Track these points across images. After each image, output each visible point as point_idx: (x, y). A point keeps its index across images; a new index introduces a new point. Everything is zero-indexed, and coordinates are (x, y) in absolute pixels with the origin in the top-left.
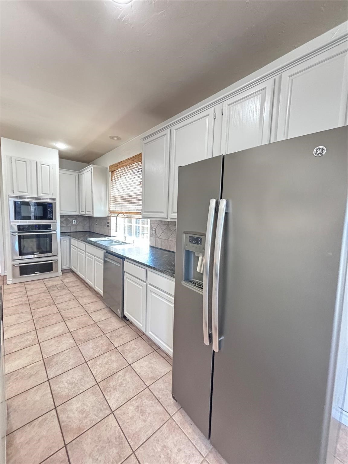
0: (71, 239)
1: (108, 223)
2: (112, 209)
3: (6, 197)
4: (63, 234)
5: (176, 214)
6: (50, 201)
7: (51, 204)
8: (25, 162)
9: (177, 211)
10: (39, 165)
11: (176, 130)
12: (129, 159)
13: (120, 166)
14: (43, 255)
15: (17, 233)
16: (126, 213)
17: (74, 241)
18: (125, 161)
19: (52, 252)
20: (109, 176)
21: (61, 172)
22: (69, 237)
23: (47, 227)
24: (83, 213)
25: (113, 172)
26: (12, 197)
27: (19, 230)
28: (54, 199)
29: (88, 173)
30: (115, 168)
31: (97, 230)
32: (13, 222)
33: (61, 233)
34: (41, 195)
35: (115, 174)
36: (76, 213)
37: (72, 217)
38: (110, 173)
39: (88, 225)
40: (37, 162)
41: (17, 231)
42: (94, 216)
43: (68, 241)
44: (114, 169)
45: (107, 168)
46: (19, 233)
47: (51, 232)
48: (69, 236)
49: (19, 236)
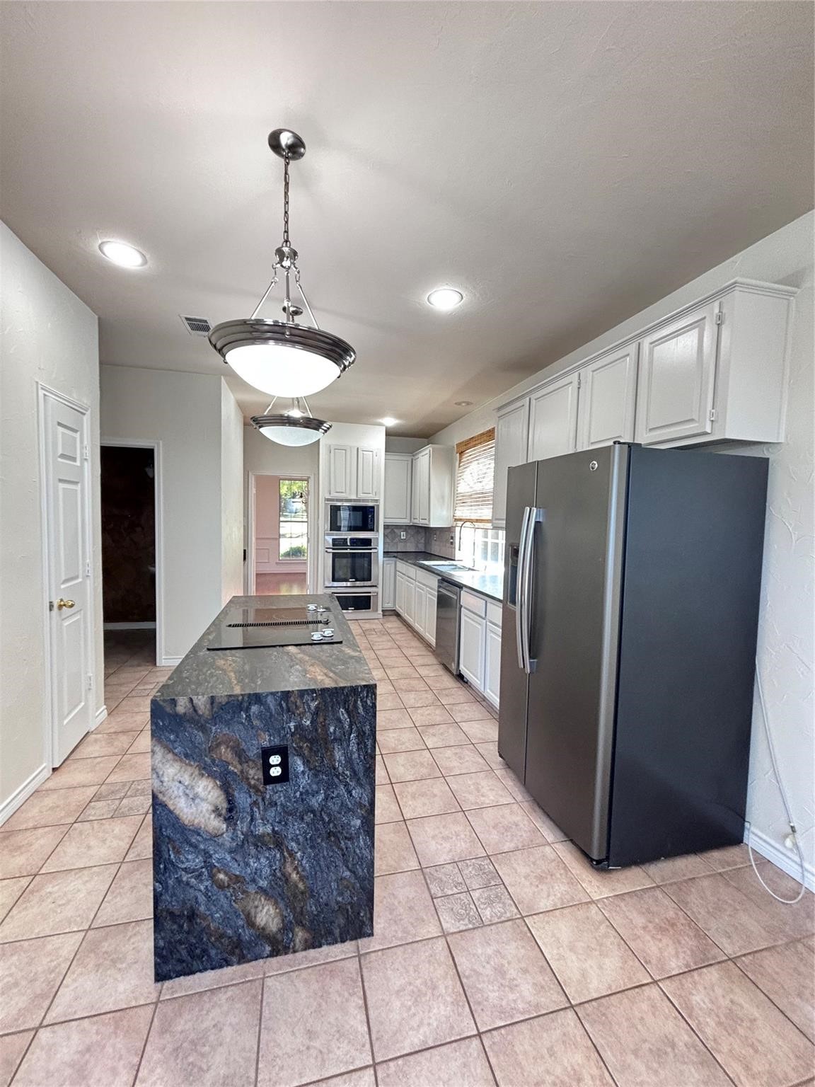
0: (398, 563)
1: (452, 538)
2: (459, 514)
3: (322, 500)
4: (386, 553)
6: (371, 504)
7: (373, 507)
8: (344, 451)
10: (360, 452)
11: (536, 399)
12: (483, 434)
13: (471, 444)
14: (358, 583)
15: (331, 550)
16: (477, 521)
17: (401, 566)
18: (478, 436)
19: (370, 580)
20: (456, 459)
21: (389, 457)
22: (394, 558)
23: (367, 542)
24: (415, 521)
25: (461, 453)
26: (328, 500)
27: (334, 545)
28: (377, 501)
29: (425, 457)
30: (465, 447)
31: (435, 549)
32: (328, 535)
33: (384, 552)
34: (361, 496)
35: (465, 458)
36: (406, 522)
37: (401, 528)
38: (458, 454)
39: (423, 541)
40: (358, 449)
41: (331, 547)
42: (431, 526)
43: (393, 565)
44: (463, 448)
45: (454, 447)
46: (333, 549)
47: (370, 549)
48: (394, 557)
49: (333, 553)
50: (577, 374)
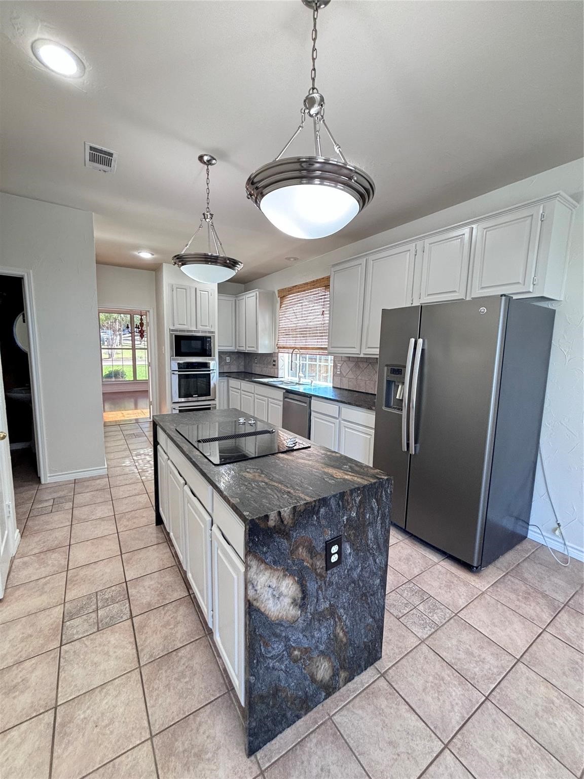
0: (230, 381)
1: (274, 361)
2: (281, 344)
3: (167, 330)
4: (221, 374)
5: (378, 350)
6: (208, 335)
7: (210, 337)
8: (185, 290)
9: (379, 346)
10: (197, 290)
11: (373, 260)
12: (307, 284)
13: (295, 291)
14: (200, 398)
15: (177, 373)
16: (301, 348)
17: (234, 382)
18: (301, 285)
19: (210, 395)
20: (277, 302)
21: (221, 298)
22: (227, 378)
23: (205, 365)
24: (241, 348)
25: (282, 298)
26: (173, 330)
27: (179, 368)
28: (213, 332)
29: (250, 299)
30: (288, 293)
31: (257, 369)
32: (173, 360)
33: (219, 373)
34: (200, 328)
35: (287, 301)
36: (232, 349)
37: (226, 354)
38: (279, 298)
39: (243, 363)
40: (196, 289)
41: (177, 369)
42: (259, 352)
43: (226, 383)
44: (284, 294)
45: (274, 292)
46: (179, 371)
47: (210, 371)
48: (227, 376)
49: (179, 375)
50: (414, 245)
